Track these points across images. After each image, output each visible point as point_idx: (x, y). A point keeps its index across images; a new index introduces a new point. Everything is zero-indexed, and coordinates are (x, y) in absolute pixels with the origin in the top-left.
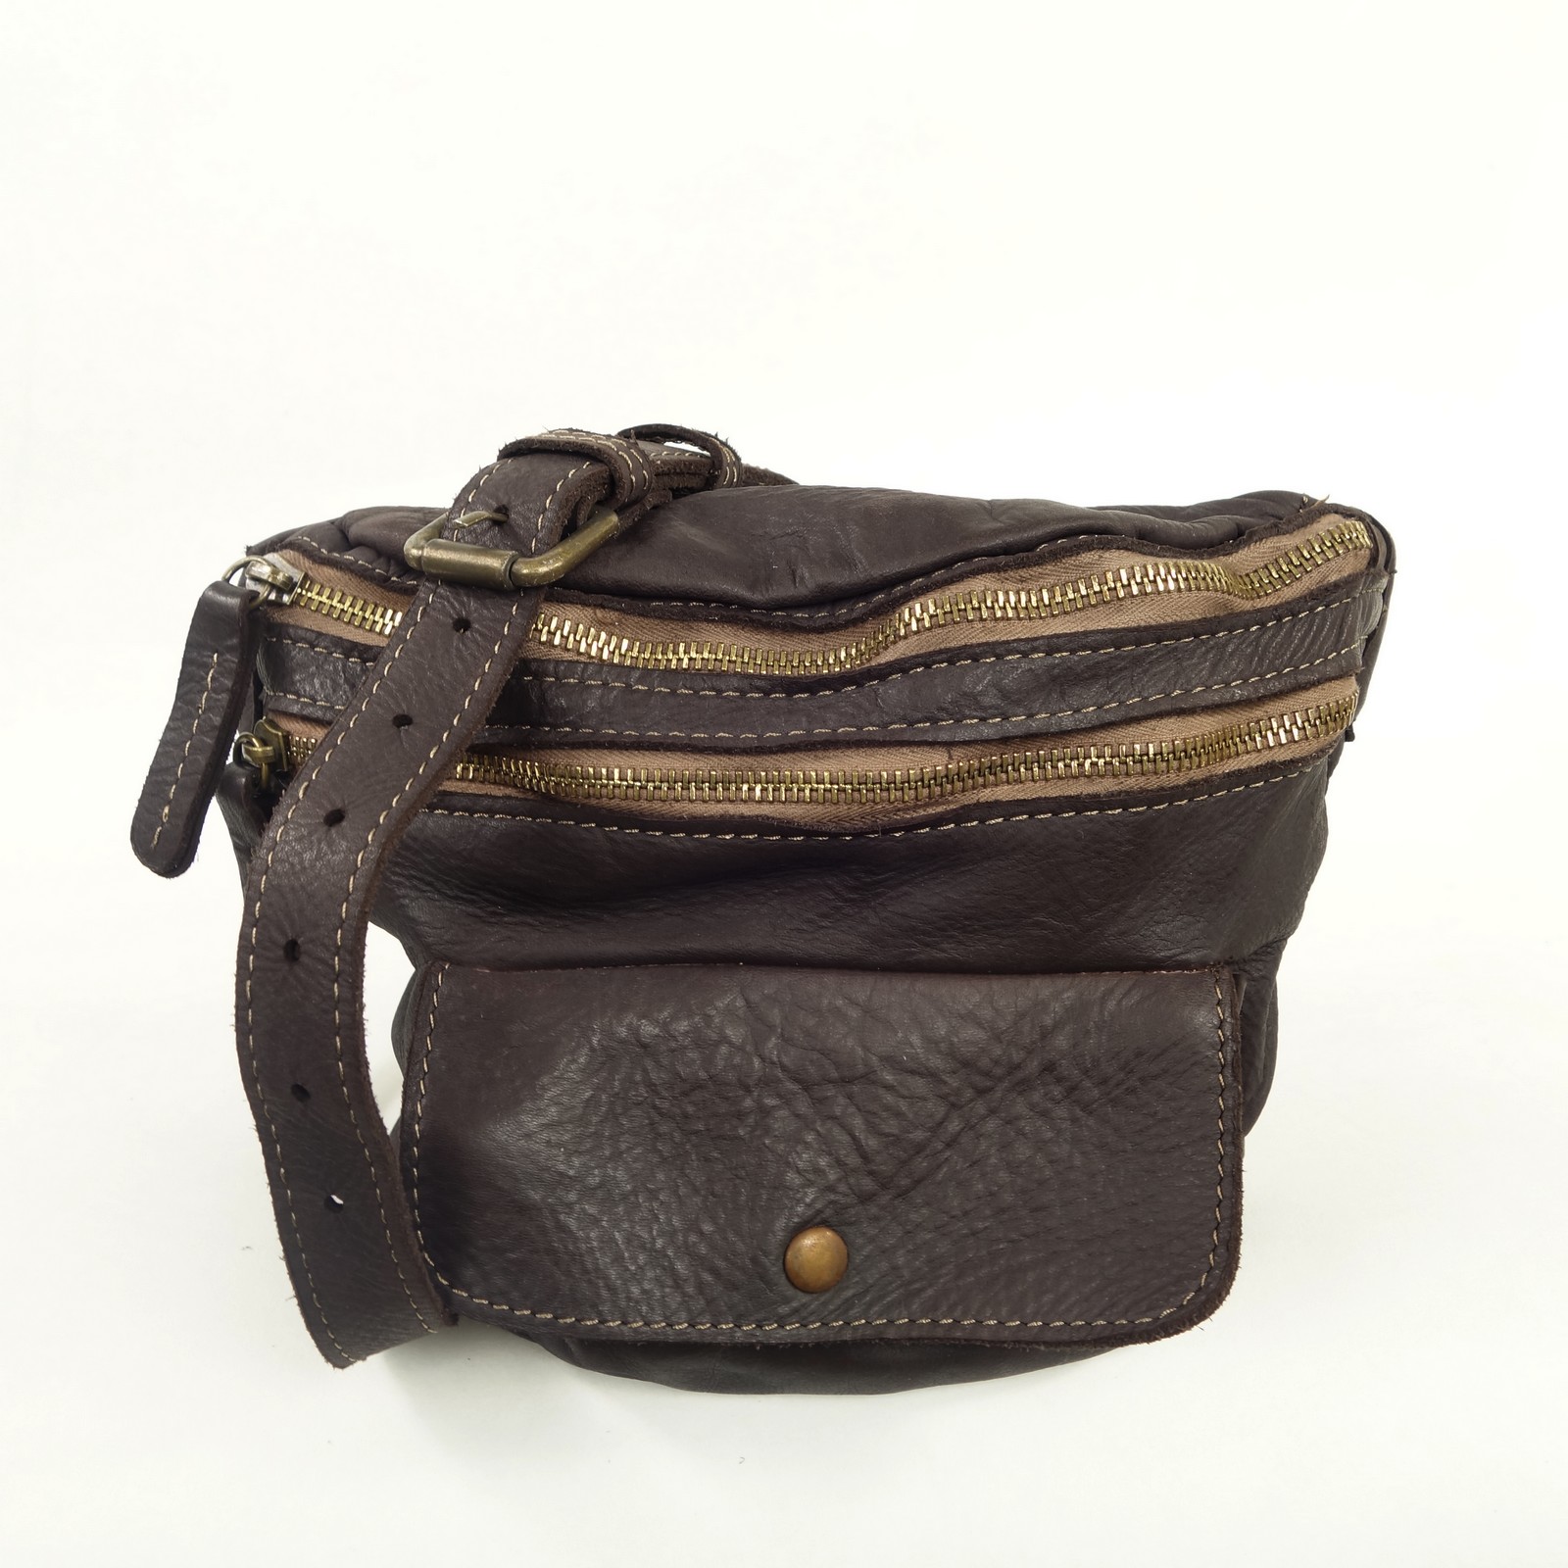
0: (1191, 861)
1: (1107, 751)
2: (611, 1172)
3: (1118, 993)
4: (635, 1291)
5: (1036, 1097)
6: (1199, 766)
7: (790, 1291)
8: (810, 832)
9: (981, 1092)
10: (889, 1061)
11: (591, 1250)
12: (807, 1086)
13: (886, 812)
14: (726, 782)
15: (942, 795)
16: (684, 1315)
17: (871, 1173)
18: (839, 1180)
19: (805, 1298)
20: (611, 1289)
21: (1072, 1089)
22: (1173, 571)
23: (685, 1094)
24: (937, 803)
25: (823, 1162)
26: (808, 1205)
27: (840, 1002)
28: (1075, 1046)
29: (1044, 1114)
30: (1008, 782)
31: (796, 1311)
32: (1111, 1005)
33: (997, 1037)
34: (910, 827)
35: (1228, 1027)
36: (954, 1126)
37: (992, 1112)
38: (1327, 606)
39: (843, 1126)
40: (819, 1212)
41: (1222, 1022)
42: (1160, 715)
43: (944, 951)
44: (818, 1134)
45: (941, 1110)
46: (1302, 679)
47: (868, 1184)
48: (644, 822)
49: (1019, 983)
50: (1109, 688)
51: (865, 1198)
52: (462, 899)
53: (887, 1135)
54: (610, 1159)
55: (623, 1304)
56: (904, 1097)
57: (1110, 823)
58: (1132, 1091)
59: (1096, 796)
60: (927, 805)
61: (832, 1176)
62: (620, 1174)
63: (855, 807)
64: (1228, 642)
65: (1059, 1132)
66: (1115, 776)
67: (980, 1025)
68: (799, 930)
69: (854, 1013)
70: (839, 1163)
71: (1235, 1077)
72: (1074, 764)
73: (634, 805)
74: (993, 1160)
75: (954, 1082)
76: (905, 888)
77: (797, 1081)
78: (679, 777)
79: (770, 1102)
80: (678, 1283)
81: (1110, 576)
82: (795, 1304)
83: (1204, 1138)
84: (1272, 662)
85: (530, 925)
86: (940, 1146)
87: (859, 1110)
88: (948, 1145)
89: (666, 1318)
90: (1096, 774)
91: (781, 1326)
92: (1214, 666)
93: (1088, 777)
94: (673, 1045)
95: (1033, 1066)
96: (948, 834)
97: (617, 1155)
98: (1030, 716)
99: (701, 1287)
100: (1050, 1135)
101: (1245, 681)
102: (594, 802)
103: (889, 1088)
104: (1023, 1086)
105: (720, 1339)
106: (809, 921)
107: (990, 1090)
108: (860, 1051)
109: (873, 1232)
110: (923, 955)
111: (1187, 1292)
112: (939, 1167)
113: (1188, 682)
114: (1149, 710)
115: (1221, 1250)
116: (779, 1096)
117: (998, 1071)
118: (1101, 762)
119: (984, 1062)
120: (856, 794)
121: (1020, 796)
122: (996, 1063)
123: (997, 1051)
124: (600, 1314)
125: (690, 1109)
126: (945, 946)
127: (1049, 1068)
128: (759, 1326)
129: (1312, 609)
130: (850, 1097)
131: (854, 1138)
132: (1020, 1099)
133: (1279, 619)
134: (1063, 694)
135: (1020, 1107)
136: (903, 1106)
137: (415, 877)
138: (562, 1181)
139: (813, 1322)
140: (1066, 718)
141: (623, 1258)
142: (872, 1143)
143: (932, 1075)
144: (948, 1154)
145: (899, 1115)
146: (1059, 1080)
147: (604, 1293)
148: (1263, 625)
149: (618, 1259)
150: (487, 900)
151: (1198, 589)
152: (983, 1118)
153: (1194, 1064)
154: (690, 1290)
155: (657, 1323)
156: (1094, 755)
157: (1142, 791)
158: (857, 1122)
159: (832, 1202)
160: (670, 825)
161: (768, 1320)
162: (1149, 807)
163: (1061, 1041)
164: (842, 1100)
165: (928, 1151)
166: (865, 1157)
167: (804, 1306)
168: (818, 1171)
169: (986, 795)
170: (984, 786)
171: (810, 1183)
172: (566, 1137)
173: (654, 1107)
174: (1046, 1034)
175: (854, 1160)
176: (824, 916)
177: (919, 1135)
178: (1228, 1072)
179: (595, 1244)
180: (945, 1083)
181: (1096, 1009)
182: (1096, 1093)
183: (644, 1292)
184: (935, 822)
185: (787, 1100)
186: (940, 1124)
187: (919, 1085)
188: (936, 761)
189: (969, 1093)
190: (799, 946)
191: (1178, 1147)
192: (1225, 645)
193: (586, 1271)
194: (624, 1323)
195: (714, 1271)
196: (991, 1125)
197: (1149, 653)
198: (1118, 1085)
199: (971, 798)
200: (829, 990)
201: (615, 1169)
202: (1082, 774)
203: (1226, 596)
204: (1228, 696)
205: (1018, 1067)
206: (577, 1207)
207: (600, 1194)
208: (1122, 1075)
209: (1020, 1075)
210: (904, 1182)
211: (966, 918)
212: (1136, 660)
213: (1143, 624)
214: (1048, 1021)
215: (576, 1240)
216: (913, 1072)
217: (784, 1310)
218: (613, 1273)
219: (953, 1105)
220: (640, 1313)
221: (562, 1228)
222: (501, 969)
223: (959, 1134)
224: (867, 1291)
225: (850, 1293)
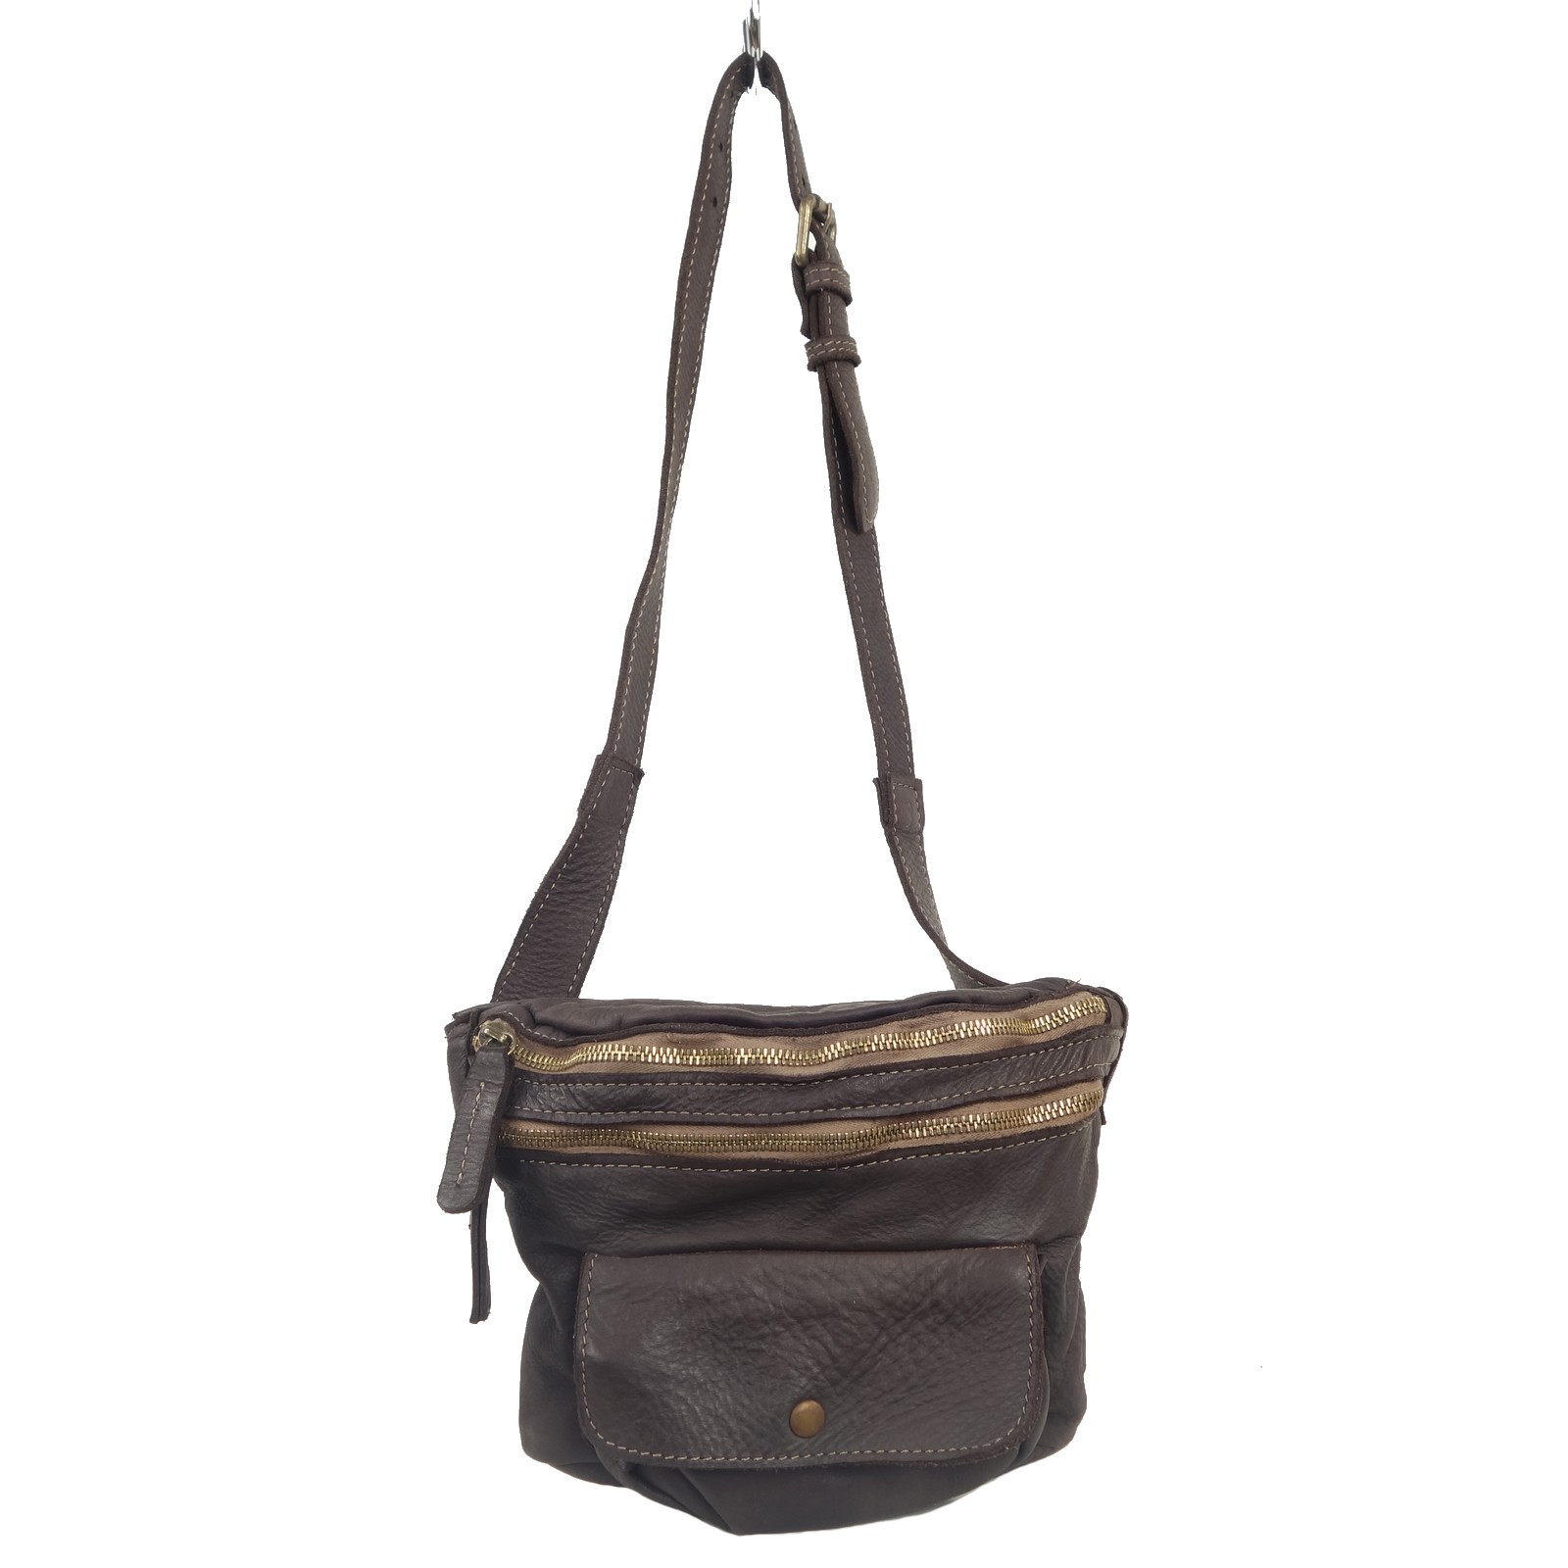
0: (1007, 1183)
1: (955, 1119)
2: (691, 1372)
3: (972, 1261)
4: (707, 1439)
5: (929, 1321)
6: (1006, 1128)
7: (794, 1437)
8: (798, 1168)
9: (898, 1320)
10: (846, 1304)
11: (683, 1416)
12: (800, 1320)
13: (840, 1156)
14: (753, 1140)
15: (869, 1146)
16: (735, 1453)
17: (837, 1369)
18: (819, 1373)
19: (801, 1441)
20: (693, 1437)
21: (949, 1317)
22: (990, 1024)
23: (731, 1326)
24: (867, 1151)
25: (810, 1362)
26: (802, 1388)
27: (816, 1271)
28: (950, 1291)
29: (934, 1331)
30: (903, 1139)
31: (796, 1448)
32: (969, 1267)
33: (906, 1288)
34: (853, 1164)
35: (1034, 1278)
36: (884, 1339)
37: (905, 1331)
38: (1075, 1043)
39: (820, 1342)
40: (808, 1392)
41: (1030, 1275)
42: (982, 1101)
43: (874, 1237)
44: (807, 1346)
45: (876, 1331)
46: (1061, 1081)
47: (835, 1374)
48: (705, 1164)
49: (917, 1255)
50: (955, 1086)
51: (834, 1383)
52: (600, 1216)
53: (847, 1347)
54: (690, 1364)
55: (701, 1447)
56: (855, 1324)
57: (960, 1159)
58: (981, 1316)
59: (951, 1145)
60: (861, 1152)
61: (816, 1370)
62: (697, 1372)
63: (823, 1153)
64: (1017, 1061)
65: (943, 1341)
66: (960, 1133)
67: (896, 1281)
68: (792, 1228)
69: (825, 1277)
70: (819, 1363)
71: (1038, 1306)
72: (938, 1128)
73: (702, 1155)
74: (906, 1358)
75: (882, 1314)
76: (851, 1201)
77: (792, 1317)
78: (726, 1138)
79: (779, 1329)
80: (731, 1433)
81: (956, 1025)
82: (796, 1444)
83: (1022, 1341)
84: (1042, 1073)
85: (639, 1229)
86: (876, 1351)
87: (829, 1332)
88: (880, 1351)
89: (724, 1455)
90: (950, 1133)
91: (789, 1458)
92: (1010, 1075)
93: (946, 1134)
94: (723, 1298)
95: (927, 1303)
96: (873, 1167)
97: (695, 1362)
98: (915, 1102)
99: (744, 1436)
100: (937, 1343)
101: (1027, 1083)
102: (678, 1154)
103: (847, 1320)
104: (922, 1316)
105: (756, 1466)
106: (798, 1223)
107: (903, 1318)
108: (829, 1299)
109: (839, 1402)
110: (863, 1240)
111: (1010, 1428)
112: (876, 1364)
113: (996, 1083)
114: (976, 1098)
115: (1029, 1405)
116: (784, 1326)
117: (908, 1308)
118: (952, 1126)
119: (899, 1302)
120: (824, 1146)
121: (910, 1146)
122: (906, 1302)
123: (906, 1296)
124: (688, 1453)
125: (734, 1335)
126: (874, 1234)
127: (935, 1304)
128: (777, 1458)
129: (1065, 1045)
130: (824, 1325)
131: (827, 1348)
132: (920, 1323)
133: (1046, 1050)
134: (931, 1090)
135: (920, 1327)
136: (855, 1329)
137: (573, 1205)
138: (665, 1377)
139: (806, 1454)
140: (933, 1103)
141: (700, 1421)
142: (837, 1351)
143: (871, 1312)
144: (880, 1355)
145: (852, 1334)
146: (942, 1311)
147: (690, 1442)
148: (1037, 1052)
149: (697, 1421)
150: (614, 1216)
151: (1003, 1033)
152: (900, 1335)
153: (1017, 1299)
154: (738, 1438)
155: (720, 1457)
156: (947, 1122)
157: (976, 1141)
158: (829, 1338)
159: (816, 1386)
160: (720, 1164)
161: (782, 1455)
162: (981, 1151)
163: (942, 1289)
164: (819, 1327)
165: (869, 1355)
166: (834, 1359)
167: (801, 1445)
168: (807, 1368)
169: (893, 1145)
170: (891, 1141)
171: (803, 1375)
172: (666, 1353)
173: (714, 1334)
174: (933, 1285)
175: (827, 1361)
176: (806, 1220)
177: (864, 1346)
178: (1034, 1303)
179: (684, 1413)
180: (877, 1315)
181: (960, 1269)
182: (962, 1318)
183: (712, 1440)
184: (866, 1160)
185: (787, 1327)
186: (875, 1339)
187: (863, 1317)
188: (865, 1127)
189: (891, 1321)
190: (794, 1237)
191: (1009, 1347)
192: (1016, 1063)
193: (679, 1429)
194: (701, 1458)
195: (751, 1427)
196: (904, 1337)
197: (975, 1067)
198: (974, 1313)
199: (885, 1147)
200: (809, 1263)
201: (694, 1370)
202: (943, 1133)
203: (1018, 1036)
204: (1017, 1091)
205: (918, 1305)
206: (673, 1393)
207: (686, 1384)
208: (976, 1307)
209: (919, 1309)
210: (856, 1373)
211: (886, 1217)
212: (969, 1072)
213: (974, 1053)
214: (934, 1277)
215: (673, 1411)
216: (858, 1310)
217: (790, 1448)
218: (694, 1429)
219: (882, 1328)
220: (710, 1452)
221: (666, 1405)
222: (625, 1257)
223: (886, 1344)
224: (836, 1436)
225: (827, 1436)
